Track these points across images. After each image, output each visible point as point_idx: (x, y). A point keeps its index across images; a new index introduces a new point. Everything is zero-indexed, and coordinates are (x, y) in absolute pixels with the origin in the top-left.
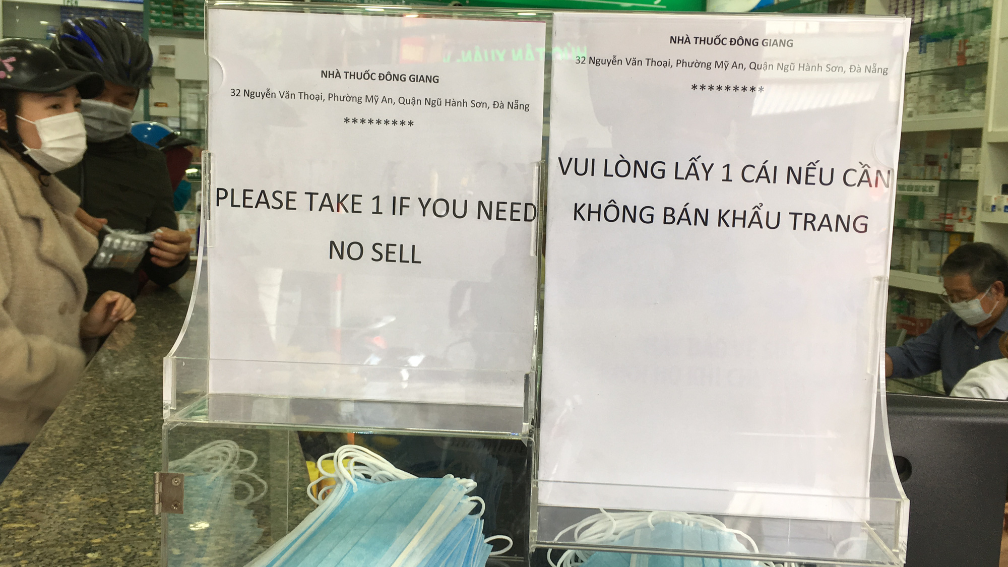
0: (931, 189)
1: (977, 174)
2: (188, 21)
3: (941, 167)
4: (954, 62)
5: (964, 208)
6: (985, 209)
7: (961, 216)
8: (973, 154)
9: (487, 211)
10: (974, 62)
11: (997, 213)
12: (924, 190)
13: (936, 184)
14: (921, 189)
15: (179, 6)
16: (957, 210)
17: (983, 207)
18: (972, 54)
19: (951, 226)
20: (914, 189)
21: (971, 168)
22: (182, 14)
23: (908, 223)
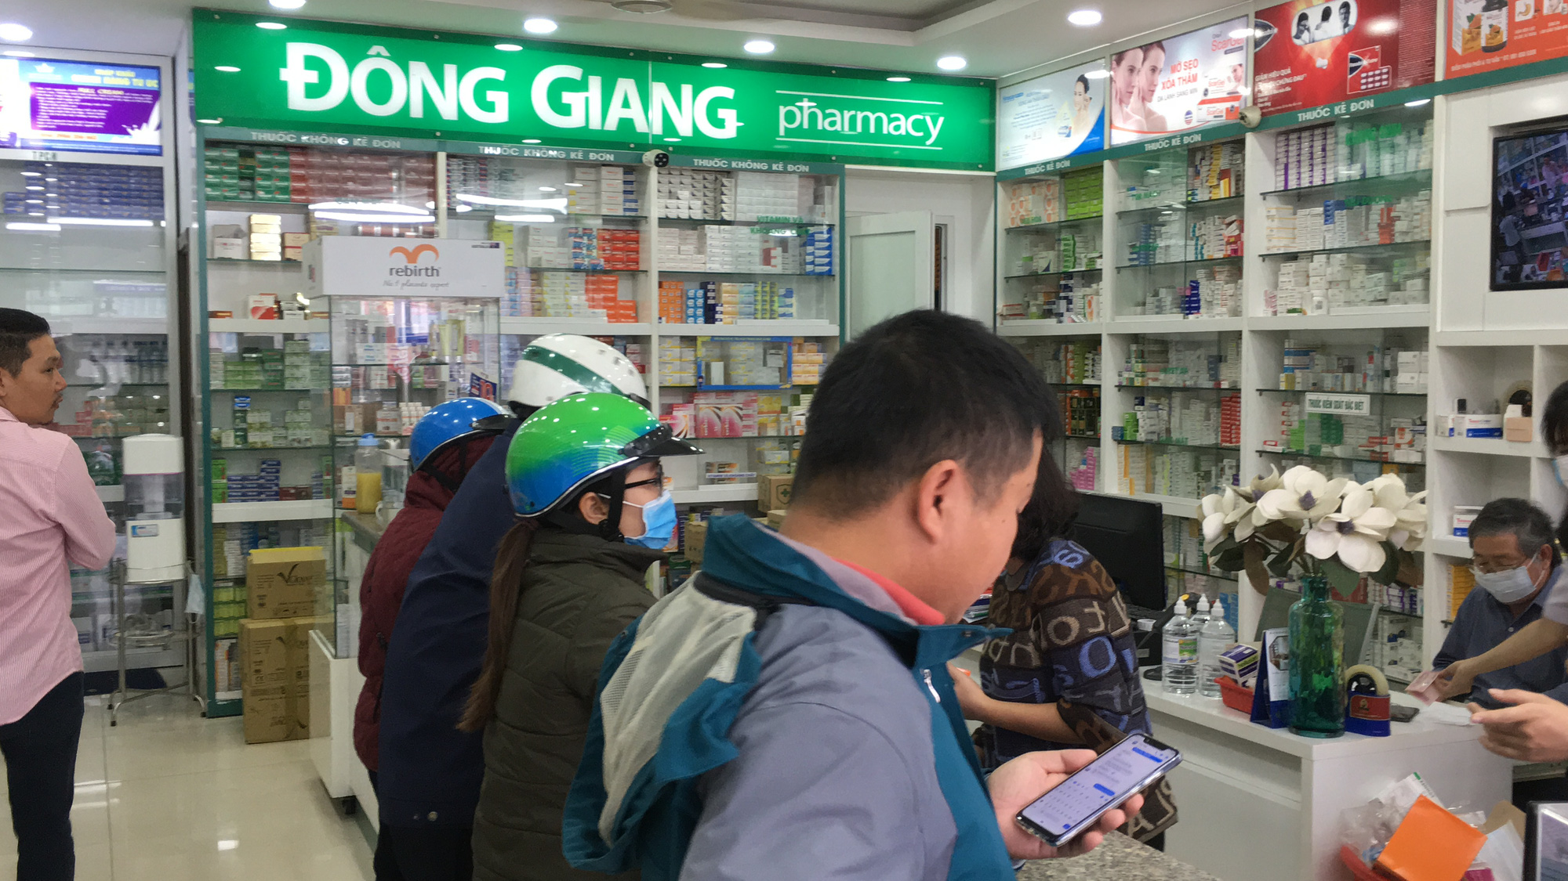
0: (1358, 405)
1: (1425, 387)
2: (263, 188)
3: (1366, 375)
4: (1374, 237)
5: (1402, 429)
6: (1439, 433)
7: (1398, 439)
8: (1415, 360)
10: (1408, 239)
11: (1456, 438)
12: (1348, 407)
13: (1366, 400)
14: (1343, 405)
15: (248, 168)
16: (1392, 431)
17: (1436, 432)
18: (1404, 229)
19: (1386, 453)
20: (1333, 406)
21: (1412, 378)
22: (252, 178)
23: (1326, 450)
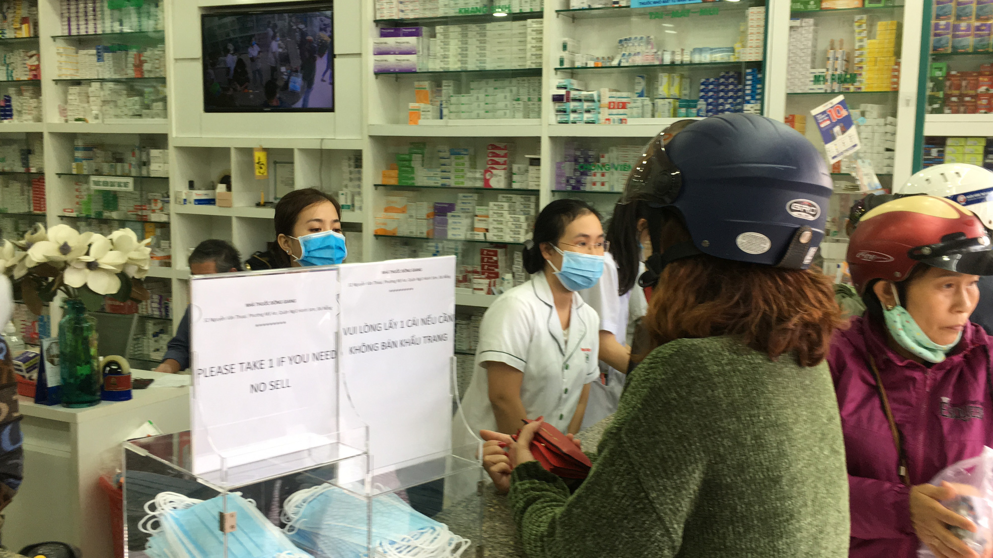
0: (126, 184)
1: (167, 172)
3: (130, 165)
4: (131, 73)
5: (156, 200)
6: (177, 202)
7: (153, 207)
8: (160, 155)
9: (317, 357)
10: (152, 76)
11: (188, 205)
12: (120, 186)
13: (130, 181)
14: (116, 184)
16: (149, 201)
18: (149, 69)
19: (146, 216)
20: (110, 185)
21: (159, 167)
23: (106, 214)
